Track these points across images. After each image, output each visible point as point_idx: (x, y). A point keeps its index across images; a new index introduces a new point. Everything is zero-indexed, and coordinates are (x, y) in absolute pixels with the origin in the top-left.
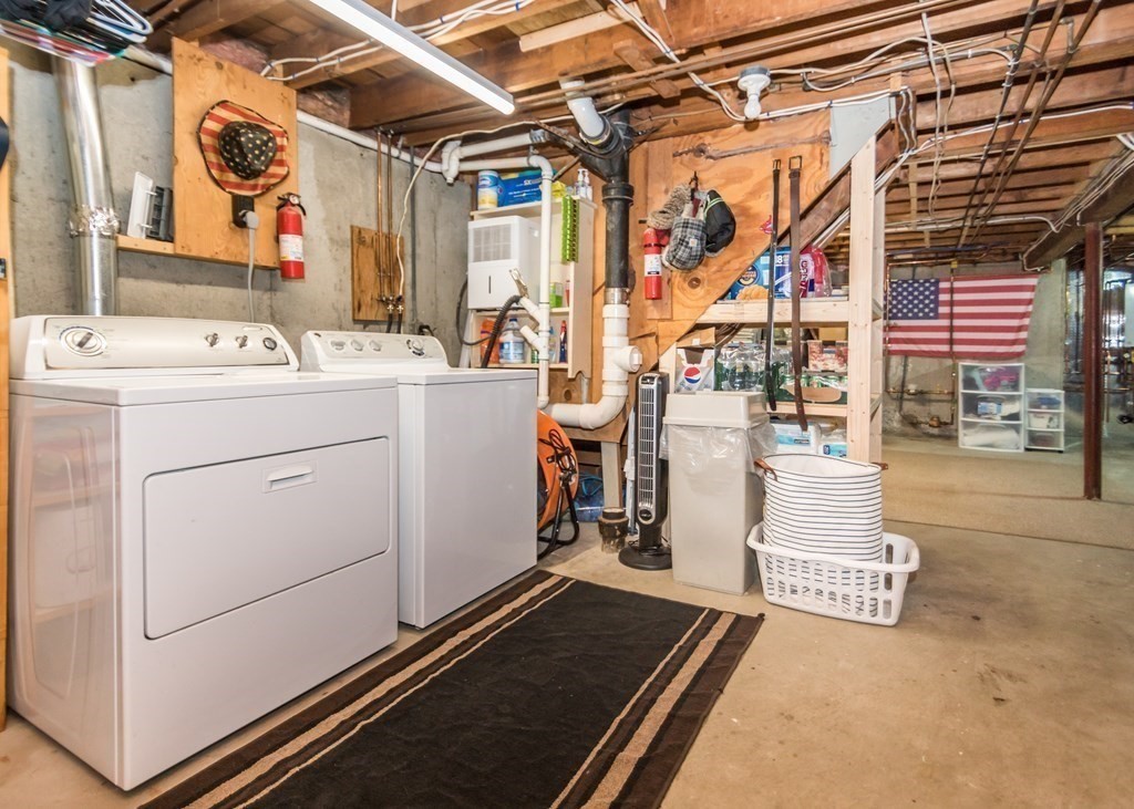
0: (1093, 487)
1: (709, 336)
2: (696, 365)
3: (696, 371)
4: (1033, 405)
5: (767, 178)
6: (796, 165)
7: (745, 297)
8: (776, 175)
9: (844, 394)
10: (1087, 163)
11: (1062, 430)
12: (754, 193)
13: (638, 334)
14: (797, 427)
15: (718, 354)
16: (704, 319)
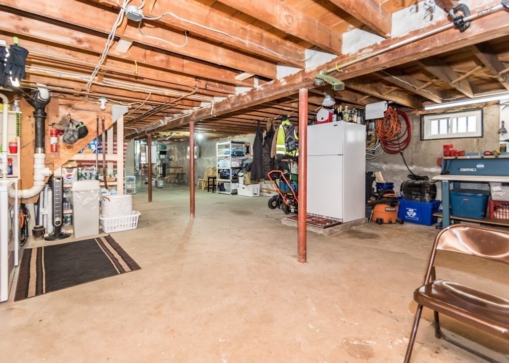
0: (150, 199)
1: (76, 164)
2: (71, 173)
3: (71, 175)
4: (128, 181)
5: (94, 120)
6: (103, 118)
7: (85, 153)
8: (98, 119)
9: (116, 179)
10: (150, 122)
11: (135, 187)
12: (90, 123)
13: (48, 164)
14: (105, 189)
15: (78, 170)
16: (72, 159)
